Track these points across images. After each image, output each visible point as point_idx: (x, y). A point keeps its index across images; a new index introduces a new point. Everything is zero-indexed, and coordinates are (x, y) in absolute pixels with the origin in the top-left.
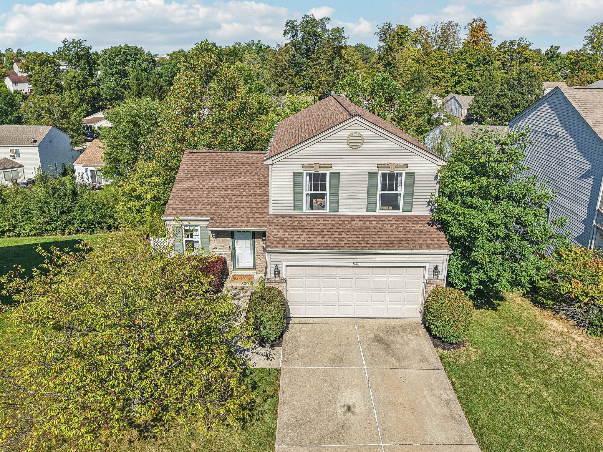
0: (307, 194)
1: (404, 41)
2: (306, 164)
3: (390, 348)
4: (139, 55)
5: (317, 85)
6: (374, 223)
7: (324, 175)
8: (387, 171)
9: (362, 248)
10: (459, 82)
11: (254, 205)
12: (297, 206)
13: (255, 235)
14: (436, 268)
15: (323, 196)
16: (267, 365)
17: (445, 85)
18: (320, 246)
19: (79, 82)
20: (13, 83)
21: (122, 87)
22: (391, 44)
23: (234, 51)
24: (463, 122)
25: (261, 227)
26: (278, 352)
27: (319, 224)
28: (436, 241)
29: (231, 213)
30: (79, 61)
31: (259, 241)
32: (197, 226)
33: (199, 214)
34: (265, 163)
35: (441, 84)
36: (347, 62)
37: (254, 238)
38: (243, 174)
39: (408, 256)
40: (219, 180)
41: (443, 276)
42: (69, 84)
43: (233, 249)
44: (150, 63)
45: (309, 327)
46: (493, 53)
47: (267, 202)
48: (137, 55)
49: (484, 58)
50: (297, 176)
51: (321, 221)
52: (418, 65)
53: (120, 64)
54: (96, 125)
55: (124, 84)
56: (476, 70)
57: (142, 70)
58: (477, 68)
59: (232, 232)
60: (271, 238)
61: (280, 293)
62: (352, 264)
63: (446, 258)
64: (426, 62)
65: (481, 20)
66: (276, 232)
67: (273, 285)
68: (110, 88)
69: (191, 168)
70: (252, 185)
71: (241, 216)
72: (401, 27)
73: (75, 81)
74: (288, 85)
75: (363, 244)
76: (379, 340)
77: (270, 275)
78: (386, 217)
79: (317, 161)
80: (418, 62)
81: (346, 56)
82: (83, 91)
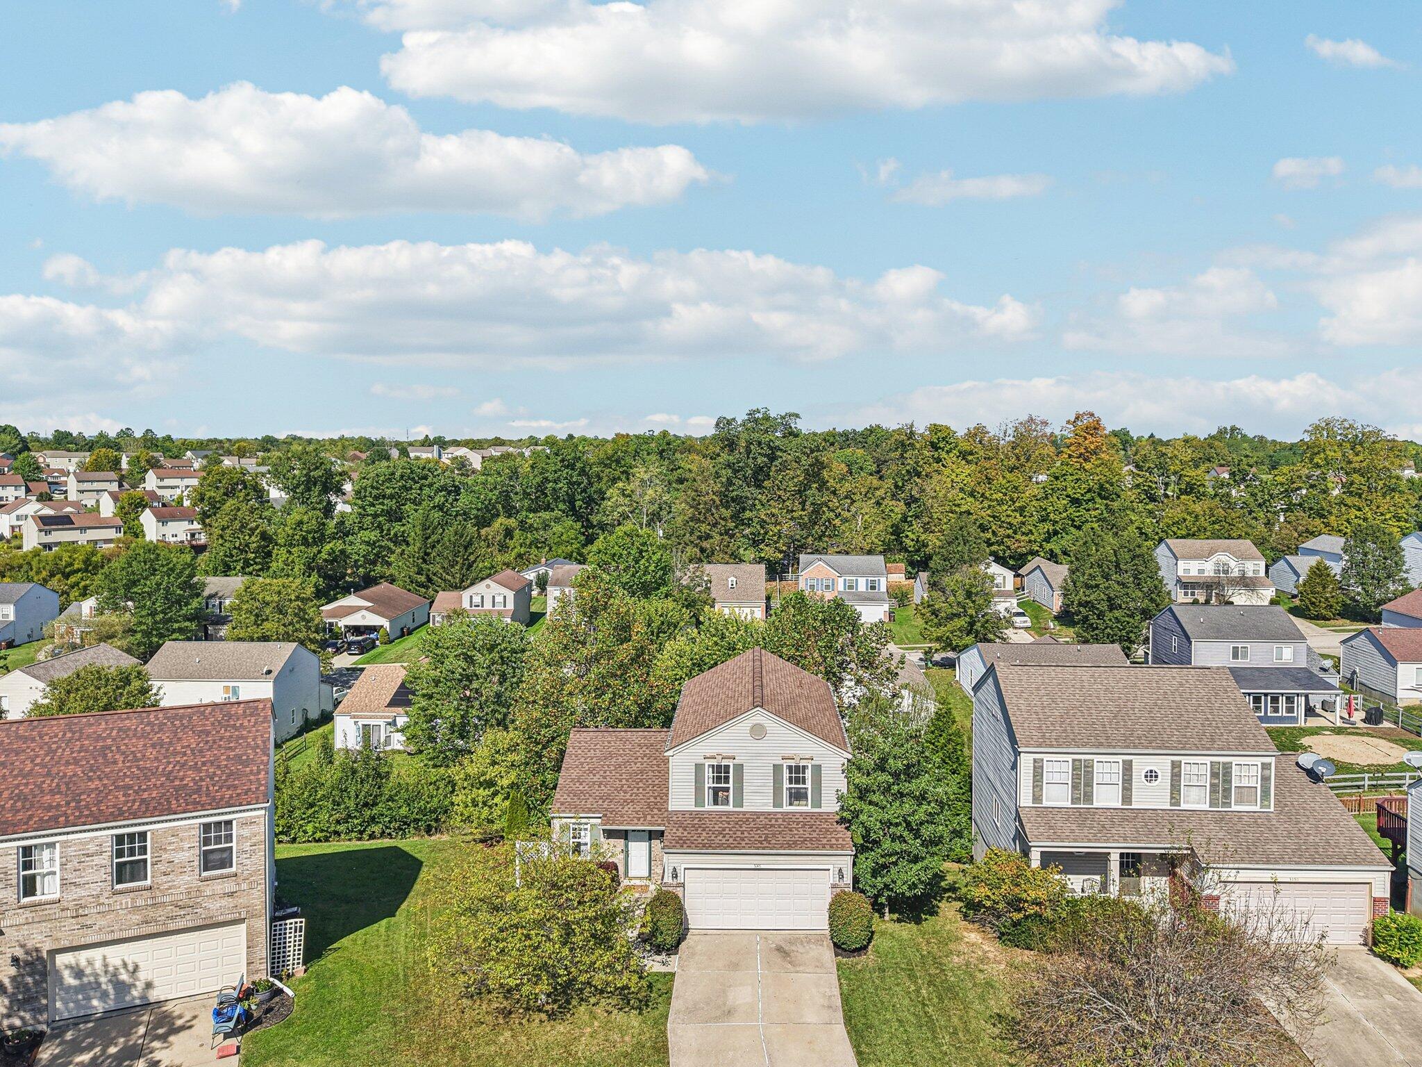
0: (709, 788)
1: (944, 455)
2: (708, 755)
3: (789, 956)
4: (430, 479)
5: (775, 538)
6: (780, 821)
7: (727, 767)
8: (792, 763)
9: (764, 848)
10: (1056, 533)
11: (652, 799)
12: (699, 801)
13: (652, 835)
14: (840, 870)
15: (727, 790)
16: (663, 969)
17: (1027, 538)
18: (720, 846)
19: (308, 532)
20: (158, 521)
21: (390, 539)
22: (917, 463)
23: (613, 456)
24: (1056, 618)
25: (659, 825)
26: (674, 959)
27: (721, 822)
28: (840, 841)
29: (626, 809)
30: (309, 490)
31: (656, 844)
32: (586, 824)
33: (590, 811)
34: (666, 754)
35: (1018, 537)
36: (834, 493)
37: (650, 839)
38: (640, 759)
39: (811, 858)
40: (612, 768)
41: (848, 879)
42: (288, 536)
43: (626, 852)
44: (449, 493)
45: (708, 938)
46: (1117, 478)
47: (667, 795)
48: (426, 479)
49: (1101, 487)
50: (699, 768)
51: (724, 818)
52: (972, 499)
53: (391, 497)
54: (343, 623)
55: (396, 535)
56: (1088, 510)
57: (434, 507)
58: (1091, 505)
59: (626, 831)
60: (670, 837)
61: (677, 897)
62: (753, 867)
63: (849, 860)
64: (987, 494)
65: (1092, 415)
66: (674, 830)
67: (671, 889)
68: (368, 543)
69: (579, 752)
70: (650, 773)
71: (637, 812)
72: (935, 429)
73: (301, 530)
74: (718, 537)
75: (765, 844)
76: (779, 949)
77: (668, 879)
78: (794, 814)
79: (720, 752)
80: (972, 494)
81: (831, 483)
82: (315, 550)
